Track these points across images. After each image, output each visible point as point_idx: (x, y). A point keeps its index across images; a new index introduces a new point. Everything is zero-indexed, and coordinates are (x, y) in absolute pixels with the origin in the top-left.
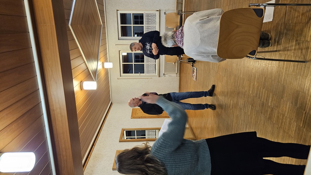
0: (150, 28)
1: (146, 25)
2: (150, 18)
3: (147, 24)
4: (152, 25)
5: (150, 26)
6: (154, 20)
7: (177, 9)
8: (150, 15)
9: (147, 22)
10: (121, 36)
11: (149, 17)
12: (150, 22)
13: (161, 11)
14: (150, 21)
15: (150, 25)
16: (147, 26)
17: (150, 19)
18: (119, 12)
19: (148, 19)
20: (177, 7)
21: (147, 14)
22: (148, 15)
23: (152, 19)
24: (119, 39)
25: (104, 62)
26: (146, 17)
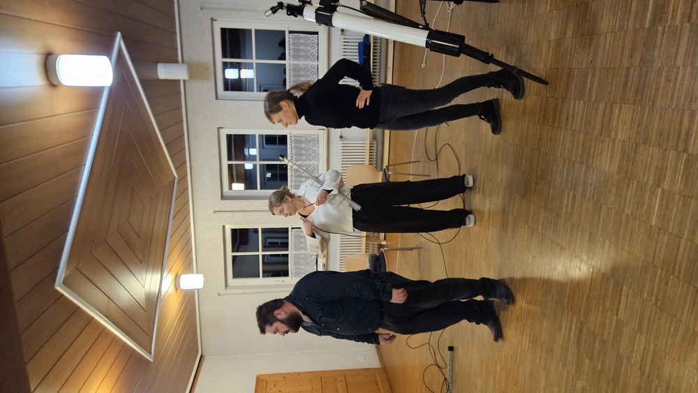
2: (303, 145)
3: (296, 160)
4: (311, 163)
6: (313, 152)
8: (303, 139)
9: (296, 155)
11: (302, 142)
12: (303, 155)
14: (303, 152)
15: (303, 163)
17: (303, 149)
18: (224, 132)
19: (299, 148)
21: (295, 136)
22: (299, 140)
23: (308, 149)
24: (223, 197)
25: (179, 274)
26: (293, 144)
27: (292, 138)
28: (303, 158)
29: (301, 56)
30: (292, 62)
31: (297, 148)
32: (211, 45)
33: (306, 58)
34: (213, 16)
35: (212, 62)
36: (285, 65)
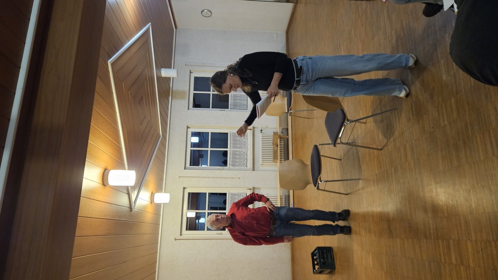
0: (238, 153)
1: (232, 149)
3: (233, 147)
4: (242, 149)
5: (237, 151)
7: (280, 127)
9: (233, 144)
10: (190, 165)
12: (237, 144)
13: (256, 129)
14: (238, 142)
15: (238, 149)
16: (233, 151)
17: (237, 140)
18: (190, 131)
19: (235, 140)
20: (280, 124)
24: (185, 168)
25: (154, 193)
26: (232, 138)
27: (232, 135)
28: (238, 146)
31: (233, 140)
32: (189, 82)
34: (191, 69)
35: (188, 91)
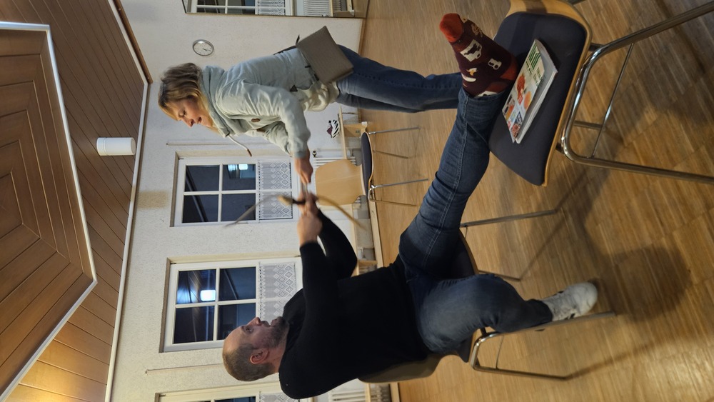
1: (264, 299)
2: (276, 276)
3: (268, 295)
5: (275, 302)
6: (289, 282)
7: (358, 245)
8: (276, 269)
9: (267, 288)
10: (175, 342)
11: (275, 273)
12: (275, 287)
14: (276, 284)
16: (266, 303)
17: (275, 280)
18: (176, 269)
19: (270, 281)
20: (358, 240)
21: (266, 267)
22: (269, 270)
23: (282, 279)
24: (162, 350)
26: (263, 276)
27: (262, 269)
28: (276, 291)
29: (272, 185)
30: (262, 190)
31: (267, 279)
33: (278, 186)
34: (179, 152)
35: (172, 191)
36: (254, 194)
